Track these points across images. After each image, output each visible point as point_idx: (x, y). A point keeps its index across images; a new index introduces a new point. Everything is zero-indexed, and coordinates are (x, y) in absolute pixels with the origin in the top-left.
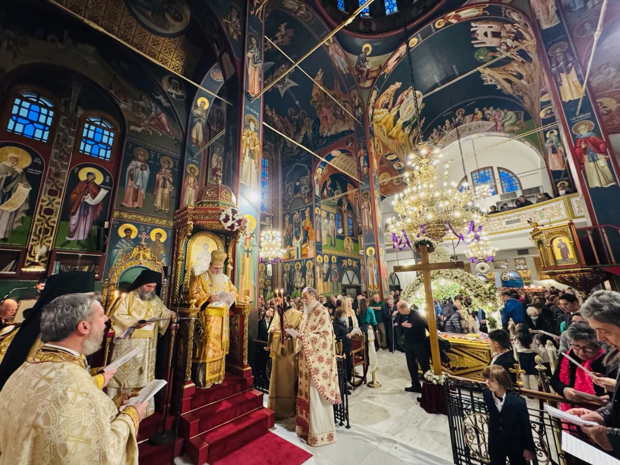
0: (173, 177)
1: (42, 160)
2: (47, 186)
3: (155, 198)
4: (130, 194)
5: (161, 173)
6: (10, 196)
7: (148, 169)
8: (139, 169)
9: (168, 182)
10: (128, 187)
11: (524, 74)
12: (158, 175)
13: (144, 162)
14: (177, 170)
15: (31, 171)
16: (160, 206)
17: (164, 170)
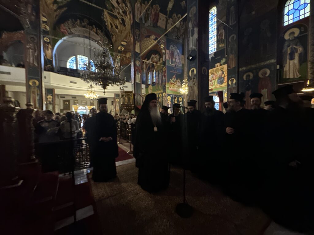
11: (119, 28)
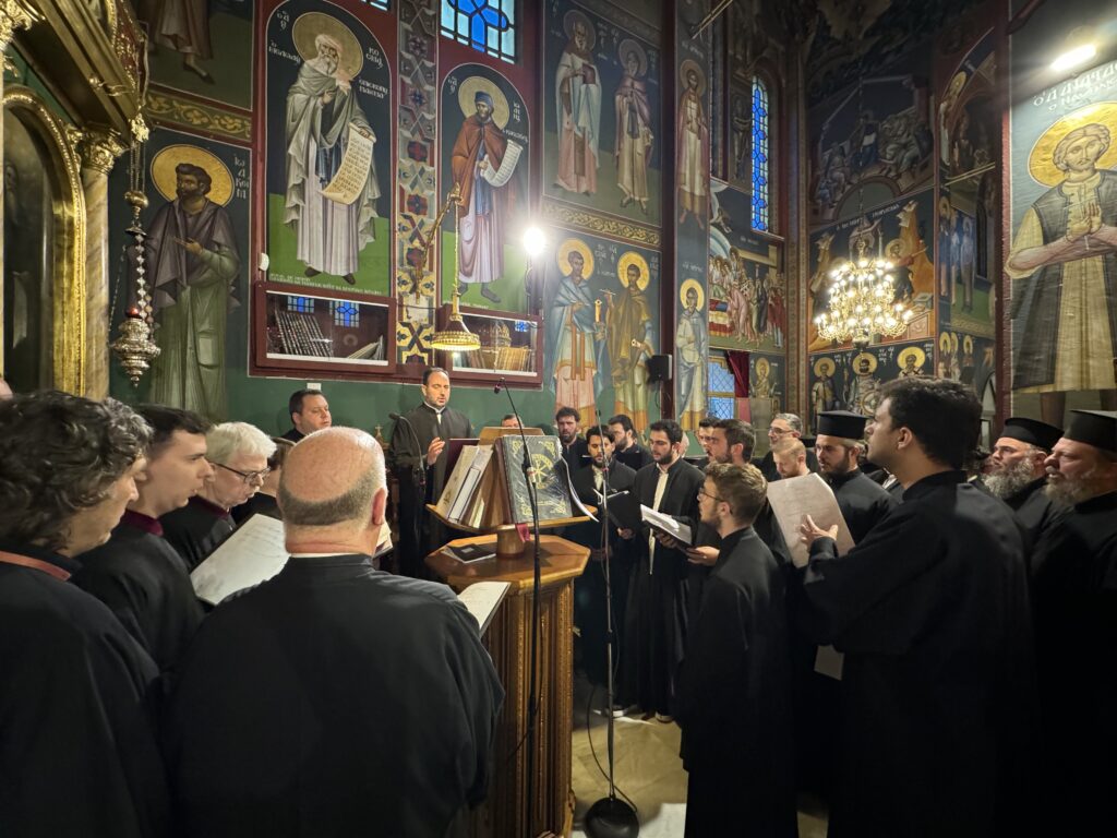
0: (649, 104)
1: (381, 53)
2: (404, 134)
3: (617, 166)
4: (569, 154)
5: (624, 90)
6: (339, 162)
7: (597, 80)
8: (579, 80)
9: (640, 121)
10: (564, 134)
12: (618, 98)
13: (589, 59)
14: (655, 82)
15: (367, 87)
16: (630, 188)
17: (628, 83)
